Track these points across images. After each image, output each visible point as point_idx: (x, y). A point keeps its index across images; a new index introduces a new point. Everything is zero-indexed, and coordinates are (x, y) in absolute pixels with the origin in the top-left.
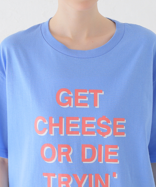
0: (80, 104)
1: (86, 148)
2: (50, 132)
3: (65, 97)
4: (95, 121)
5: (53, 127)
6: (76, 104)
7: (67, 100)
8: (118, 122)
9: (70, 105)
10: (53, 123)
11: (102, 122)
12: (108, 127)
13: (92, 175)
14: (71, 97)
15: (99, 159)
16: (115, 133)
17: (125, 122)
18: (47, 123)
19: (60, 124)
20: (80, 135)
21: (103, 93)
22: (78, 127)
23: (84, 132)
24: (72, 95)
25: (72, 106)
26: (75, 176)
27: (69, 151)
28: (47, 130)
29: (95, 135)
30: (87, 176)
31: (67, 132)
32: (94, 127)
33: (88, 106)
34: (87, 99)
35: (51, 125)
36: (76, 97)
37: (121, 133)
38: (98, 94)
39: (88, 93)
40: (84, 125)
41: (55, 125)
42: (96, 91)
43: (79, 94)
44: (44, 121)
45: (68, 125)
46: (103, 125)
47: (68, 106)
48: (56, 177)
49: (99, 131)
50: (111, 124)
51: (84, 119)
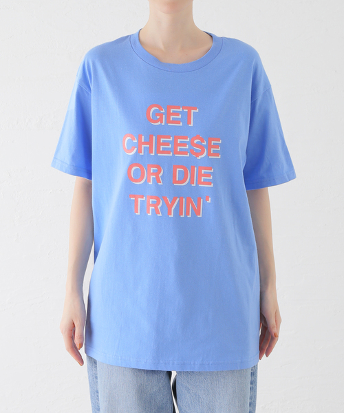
0: (172, 122)
1: (178, 169)
2: (139, 151)
3: (156, 114)
4: (188, 140)
5: (143, 146)
6: (168, 121)
7: (158, 117)
8: (213, 142)
9: (162, 122)
10: (143, 141)
11: (196, 141)
12: (202, 148)
13: (183, 198)
14: (162, 114)
15: (192, 181)
16: (209, 154)
17: (220, 142)
18: (136, 141)
19: (150, 143)
20: (171, 155)
21: (197, 111)
22: (170, 146)
23: (176, 152)
24: (163, 111)
25: (163, 124)
26: (165, 198)
27: (159, 171)
28: (136, 149)
29: (188, 155)
30: (178, 199)
31: (158, 151)
32: (187, 147)
33: (181, 124)
34: (180, 116)
35: (140, 143)
36: (169, 114)
37: (216, 154)
38: (192, 111)
39: (181, 110)
40: (176, 144)
41: (145, 143)
42: (190, 109)
43: (172, 110)
44: (133, 139)
45: (158, 144)
46: (196, 145)
47: (159, 123)
48: (144, 199)
49: (192, 152)
50: (205, 143)
51: (176, 138)
